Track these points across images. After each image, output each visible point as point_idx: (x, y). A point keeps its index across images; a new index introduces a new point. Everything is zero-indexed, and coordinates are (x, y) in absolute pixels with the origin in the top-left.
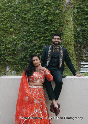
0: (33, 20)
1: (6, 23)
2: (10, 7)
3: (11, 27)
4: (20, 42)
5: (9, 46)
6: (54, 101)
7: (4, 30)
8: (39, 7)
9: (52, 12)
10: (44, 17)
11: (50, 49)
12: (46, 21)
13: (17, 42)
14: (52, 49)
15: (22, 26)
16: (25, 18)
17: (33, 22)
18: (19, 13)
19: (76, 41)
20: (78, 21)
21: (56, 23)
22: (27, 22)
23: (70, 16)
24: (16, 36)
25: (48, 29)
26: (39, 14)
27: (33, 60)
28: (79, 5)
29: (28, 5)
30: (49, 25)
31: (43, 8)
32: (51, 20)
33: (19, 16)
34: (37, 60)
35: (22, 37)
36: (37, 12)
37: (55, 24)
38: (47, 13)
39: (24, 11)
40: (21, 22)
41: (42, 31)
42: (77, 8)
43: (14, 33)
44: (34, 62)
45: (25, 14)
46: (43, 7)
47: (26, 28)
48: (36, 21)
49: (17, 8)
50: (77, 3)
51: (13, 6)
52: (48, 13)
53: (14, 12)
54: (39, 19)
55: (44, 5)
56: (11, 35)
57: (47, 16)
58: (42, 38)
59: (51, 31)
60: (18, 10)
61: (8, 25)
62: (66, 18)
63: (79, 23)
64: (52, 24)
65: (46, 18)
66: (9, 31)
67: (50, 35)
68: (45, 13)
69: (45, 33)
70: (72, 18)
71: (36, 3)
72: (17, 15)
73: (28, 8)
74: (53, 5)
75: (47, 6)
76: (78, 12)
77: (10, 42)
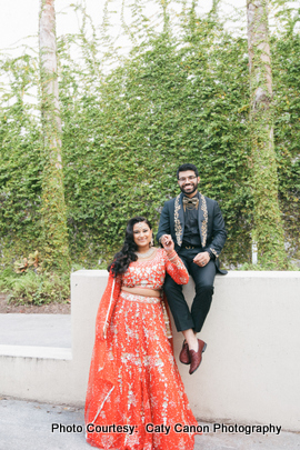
0: (187, 145)
1: (130, 156)
2: (137, 120)
3: (140, 164)
4: (158, 197)
5: (137, 206)
6: (190, 333)
7: (125, 171)
8: (200, 115)
9: (230, 124)
10: (212, 137)
11: (176, 203)
12: (216, 146)
13: (154, 197)
14: (181, 203)
15: (164, 161)
16: (170, 142)
17: (189, 151)
18: (156, 133)
19: (290, 190)
20: (292, 141)
21: (240, 149)
22: (174, 150)
23: (266, 129)
24: (151, 183)
25: (221, 165)
26: (201, 131)
27: (135, 229)
28: (295, 103)
29: (177, 113)
30: (224, 154)
31: (208, 118)
32: (229, 144)
33: (157, 138)
34: (145, 231)
35: (165, 185)
36: (195, 127)
37: (239, 152)
38: (218, 127)
39: (168, 126)
40: (162, 153)
41: (206, 170)
42: (290, 111)
43: (148, 177)
44: (136, 236)
45: (170, 134)
46: (209, 115)
47: (173, 165)
48: (194, 147)
49: (151, 123)
50: (289, 98)
51: (143, 119)
52: (222, 129)
53: (145, 131)
54: (200, 143)
55: (212, 111)
56: (140, 181)
57: (219, 135)
58: (207, 186)
59: (230, 168)
60: (153, 127)
61: (133, 159)
62: (256, 135)
63: (295, 145)
64: (230, 152)
65: (216, 140)
66: (136, 173)
67: (228, 178)
68: (214, 129)
69: (214, 174)
70: (272, 132)
71: (193, 107)
72: (151, 137)
73: (176, 121)
74: (233, 108)
75: (218, 112)
76: (292, 121)
77: (139, 198)
